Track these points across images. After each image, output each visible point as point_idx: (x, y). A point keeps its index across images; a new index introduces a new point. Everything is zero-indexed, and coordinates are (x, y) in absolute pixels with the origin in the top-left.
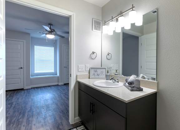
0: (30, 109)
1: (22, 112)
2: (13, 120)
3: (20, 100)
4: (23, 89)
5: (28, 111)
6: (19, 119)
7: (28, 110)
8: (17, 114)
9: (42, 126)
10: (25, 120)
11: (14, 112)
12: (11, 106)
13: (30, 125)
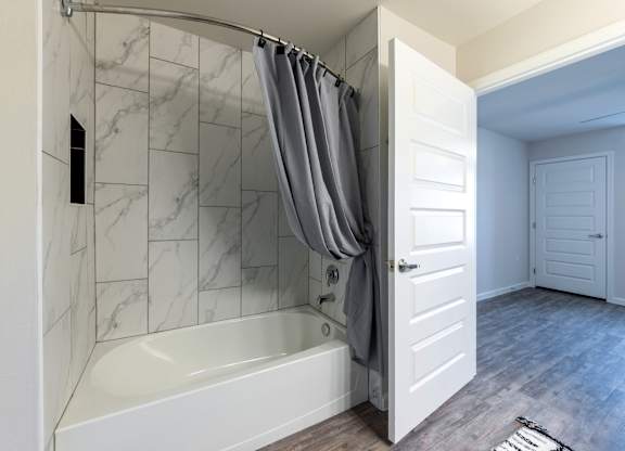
0: (578, 354)
1: (550, 350)
2: (520, 353)
3: (568, 324)
4: (605, 300)
5: (568, 357)
6: (532, 358)
7: (571, 355)
8: (537, 345)
9: (576, 412)
10: (543, 368)
11: (535, 339)
12: (539, 325)
13: (545, 385)
